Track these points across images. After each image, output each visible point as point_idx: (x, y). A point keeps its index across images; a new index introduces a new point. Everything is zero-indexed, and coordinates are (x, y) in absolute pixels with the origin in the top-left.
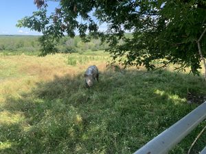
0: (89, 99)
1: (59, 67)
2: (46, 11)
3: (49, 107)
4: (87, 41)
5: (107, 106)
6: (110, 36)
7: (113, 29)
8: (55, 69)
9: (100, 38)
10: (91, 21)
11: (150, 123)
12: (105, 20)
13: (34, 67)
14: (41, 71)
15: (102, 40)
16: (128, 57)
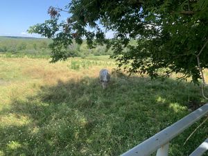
0: (93, 103)
1: (63, 71)
2: (57, 19)
3: (56, 110)
4: (93, 47)
5: (111, 112)
6: (115, 43)
7: (119, 38)
8: (59, 73)
9: (105, 45)
10: (99, 29)
11: (152, 128)
12: (111, 28)
13: (38, 71)
14: (45, 75)
15: (108, 47)
16: (133, 65)
